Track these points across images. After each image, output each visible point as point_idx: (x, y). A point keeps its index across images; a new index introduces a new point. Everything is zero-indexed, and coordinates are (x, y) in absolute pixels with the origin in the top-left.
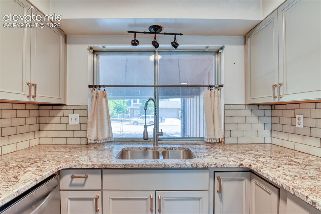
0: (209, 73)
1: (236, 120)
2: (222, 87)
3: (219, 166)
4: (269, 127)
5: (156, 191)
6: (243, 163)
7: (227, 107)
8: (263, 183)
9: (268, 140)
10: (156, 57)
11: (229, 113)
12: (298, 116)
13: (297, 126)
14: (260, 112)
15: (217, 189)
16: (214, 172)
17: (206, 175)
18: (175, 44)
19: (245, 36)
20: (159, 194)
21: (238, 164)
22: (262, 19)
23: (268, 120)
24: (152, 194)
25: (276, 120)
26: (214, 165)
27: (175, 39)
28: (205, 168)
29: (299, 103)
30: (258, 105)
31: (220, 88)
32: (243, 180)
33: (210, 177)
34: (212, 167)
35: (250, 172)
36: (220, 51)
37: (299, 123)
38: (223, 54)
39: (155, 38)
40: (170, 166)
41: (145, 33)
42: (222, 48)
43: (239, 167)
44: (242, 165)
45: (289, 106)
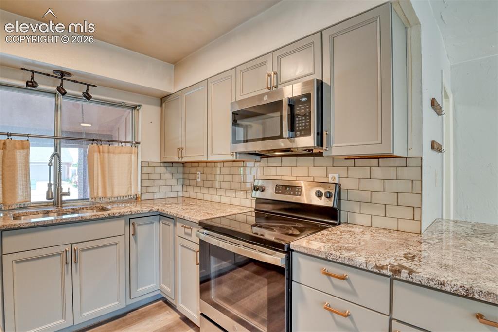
0: (126, 118)
1: (153, 176)
2: (139, 144)
3: (133, 213)
4: (181, 182)
5: (72, 244)
6: (153, 209)
7: (144, 164)
8: (168, 221)
9: (180, 194)
10: (58, 100)
11: (145, 170)
12: (198, 172)
13: (198, 180)
14: (173, 169)
15: (132, 233)
16: (130, 219)
17: (122, 222)
18: (87, 95)
19: (161, 99)
20: (75, 247)
21: (149, 210)
22: (173, 92)
23: (180, 176)
24: (68, 248)
25: (186, 176)
26: (130, 212)
27: (88, 90)
28: (121, 216)
29: (198, 162)
30: (172, 163)
31: (137, 145)
32: (153, 223)
33: (125, 224)
34: (127, 214)
35: (158, 216)
36: (138, 108)
37: (198, 178)
38: (140, 112)
39: (62, 84)
40: (88, 218)
41: (48, 75)
42: (140, 106)
43: (150, 212)
44: (152, 210)
45: (194, 165)
